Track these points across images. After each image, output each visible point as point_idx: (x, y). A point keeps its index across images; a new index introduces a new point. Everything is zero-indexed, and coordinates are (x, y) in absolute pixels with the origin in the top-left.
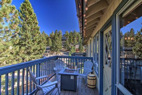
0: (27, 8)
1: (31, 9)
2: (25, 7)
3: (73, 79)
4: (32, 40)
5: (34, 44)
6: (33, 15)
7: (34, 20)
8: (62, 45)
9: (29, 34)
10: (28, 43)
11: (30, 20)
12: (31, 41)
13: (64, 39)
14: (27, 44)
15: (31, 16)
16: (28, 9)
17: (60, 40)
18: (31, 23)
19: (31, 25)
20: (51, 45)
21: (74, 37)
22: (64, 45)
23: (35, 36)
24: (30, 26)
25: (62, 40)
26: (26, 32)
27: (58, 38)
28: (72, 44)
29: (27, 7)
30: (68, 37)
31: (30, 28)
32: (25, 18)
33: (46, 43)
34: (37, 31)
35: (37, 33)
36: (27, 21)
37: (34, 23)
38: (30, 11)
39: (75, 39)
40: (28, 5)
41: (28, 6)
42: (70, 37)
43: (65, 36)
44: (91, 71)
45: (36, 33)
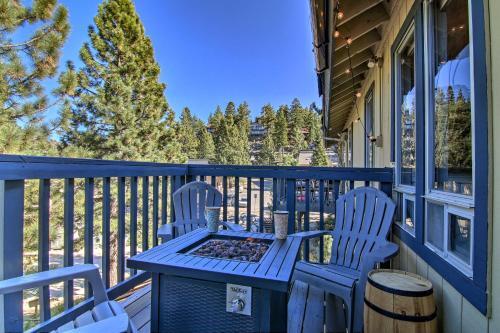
0: (120, 19)
1: (133, 20)
2: (113, 14)
3: (247, 311)
4: (137, 132)
5: (145, 146)
6: (142, 43)
7: (145, 62)
8: (251, 154)
9: (127, 110)
10: (124, 142)
11: (130, 59)
12: (135, 136)
13: (256, 133)
14: (119, 144)
15: (133, 46)
16: (122, 22)
17: (245, 136)
18: (134, 70)
19: (134, 77)
20: (213, 156)
21: (292, 126)
22: (256, 155)
23: (147, 117)
24: (129, 80)
25: (251, 137)
26: (116, 103)
27: (235, 131)
28: (286, 149)
29: (121, 15)
30: (272, 124)
31: (130, 89)
32: (113, 53)
33: (197, 149)
34: (154, 97)
35: (157, 105)
36: (120, 64)
37: (144, 70)
38: (130, 28)
39: (299, 131)
40: (124, 7)
41: (122, 11)
42: (278, 125)
43: (260, 121)
44: (384, 248)
45: (151, 106)
